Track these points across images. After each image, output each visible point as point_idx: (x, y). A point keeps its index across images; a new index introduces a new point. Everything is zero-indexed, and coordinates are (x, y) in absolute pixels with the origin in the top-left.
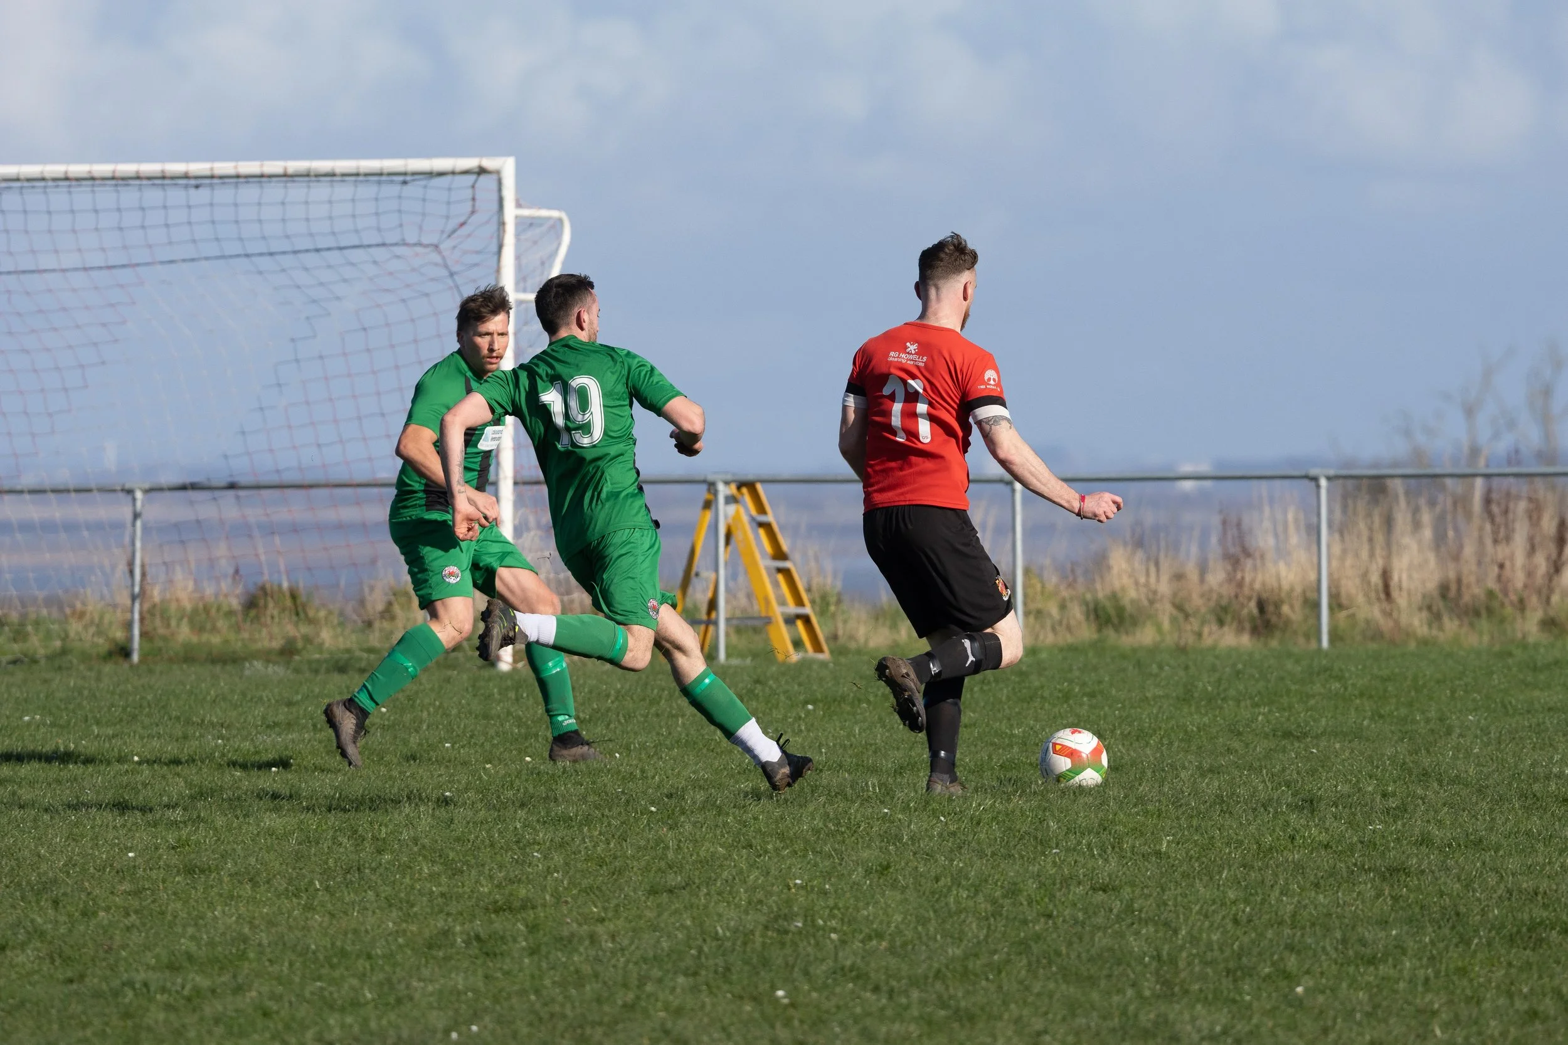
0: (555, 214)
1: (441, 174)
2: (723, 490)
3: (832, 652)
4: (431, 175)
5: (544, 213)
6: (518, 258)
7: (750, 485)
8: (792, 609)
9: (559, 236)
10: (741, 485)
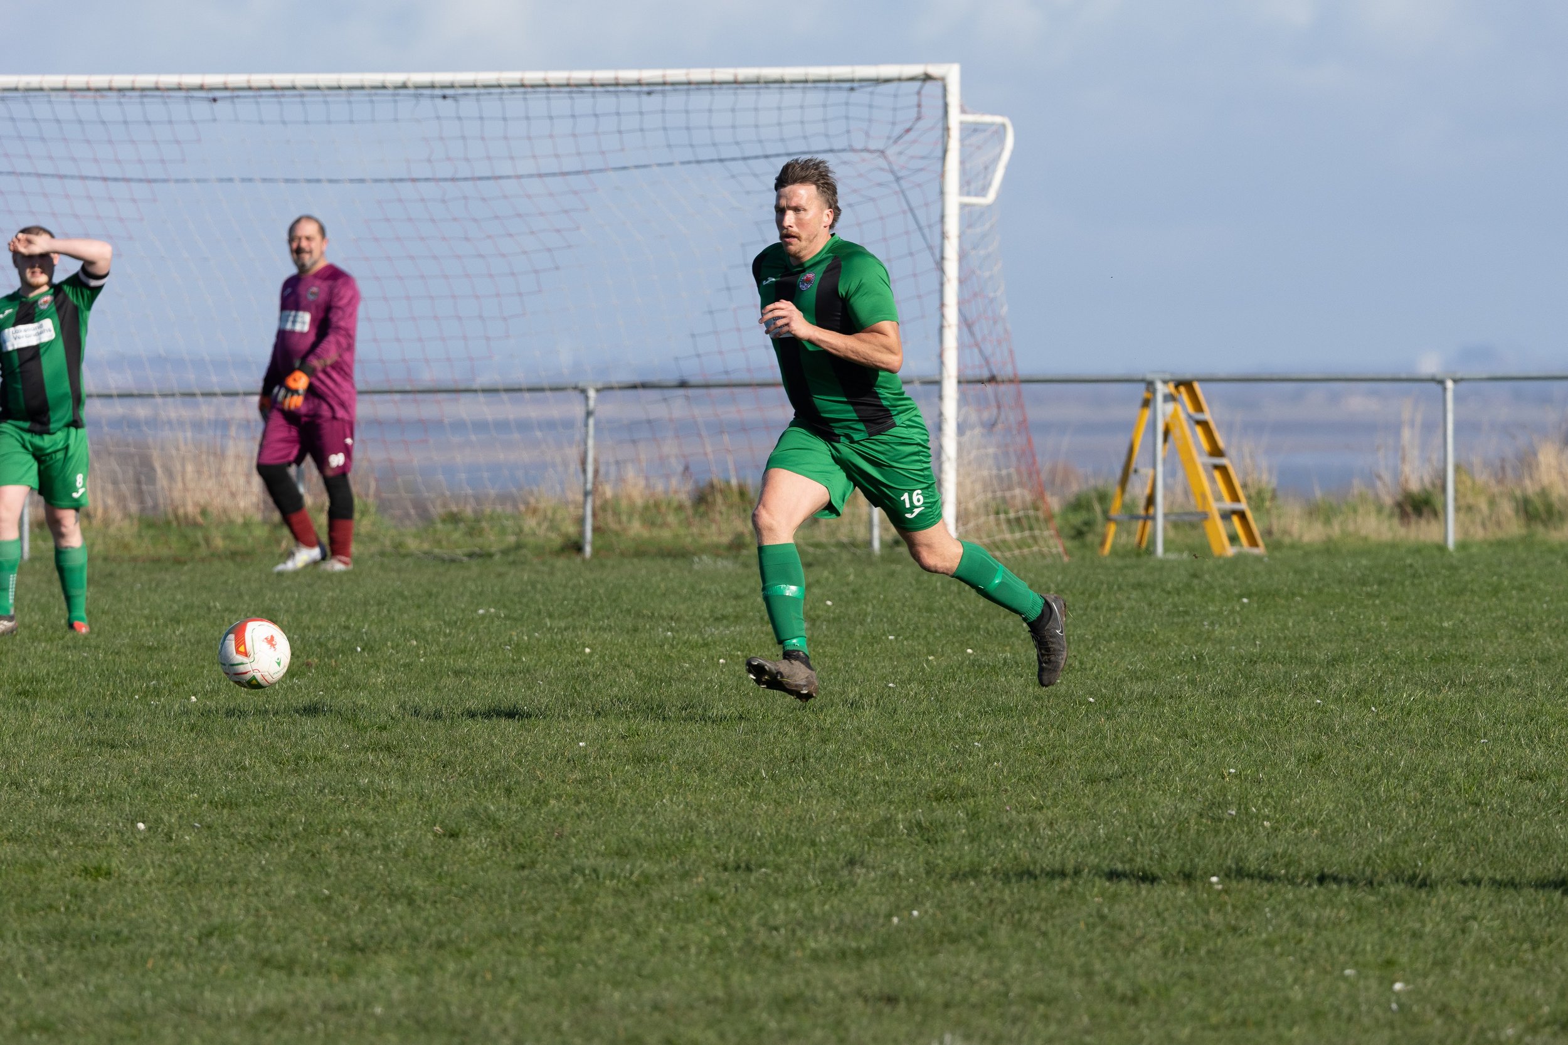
0: (998, 119)
1: (887, 81)
2: (1161, 389)
3: (1267, 546)
4: (877, 81)
5: (987, 119)
6: (962, 162)
7: (1188, 384)
8: (1228, 504)
9: (1002, 141)
10: (1178, 384)
